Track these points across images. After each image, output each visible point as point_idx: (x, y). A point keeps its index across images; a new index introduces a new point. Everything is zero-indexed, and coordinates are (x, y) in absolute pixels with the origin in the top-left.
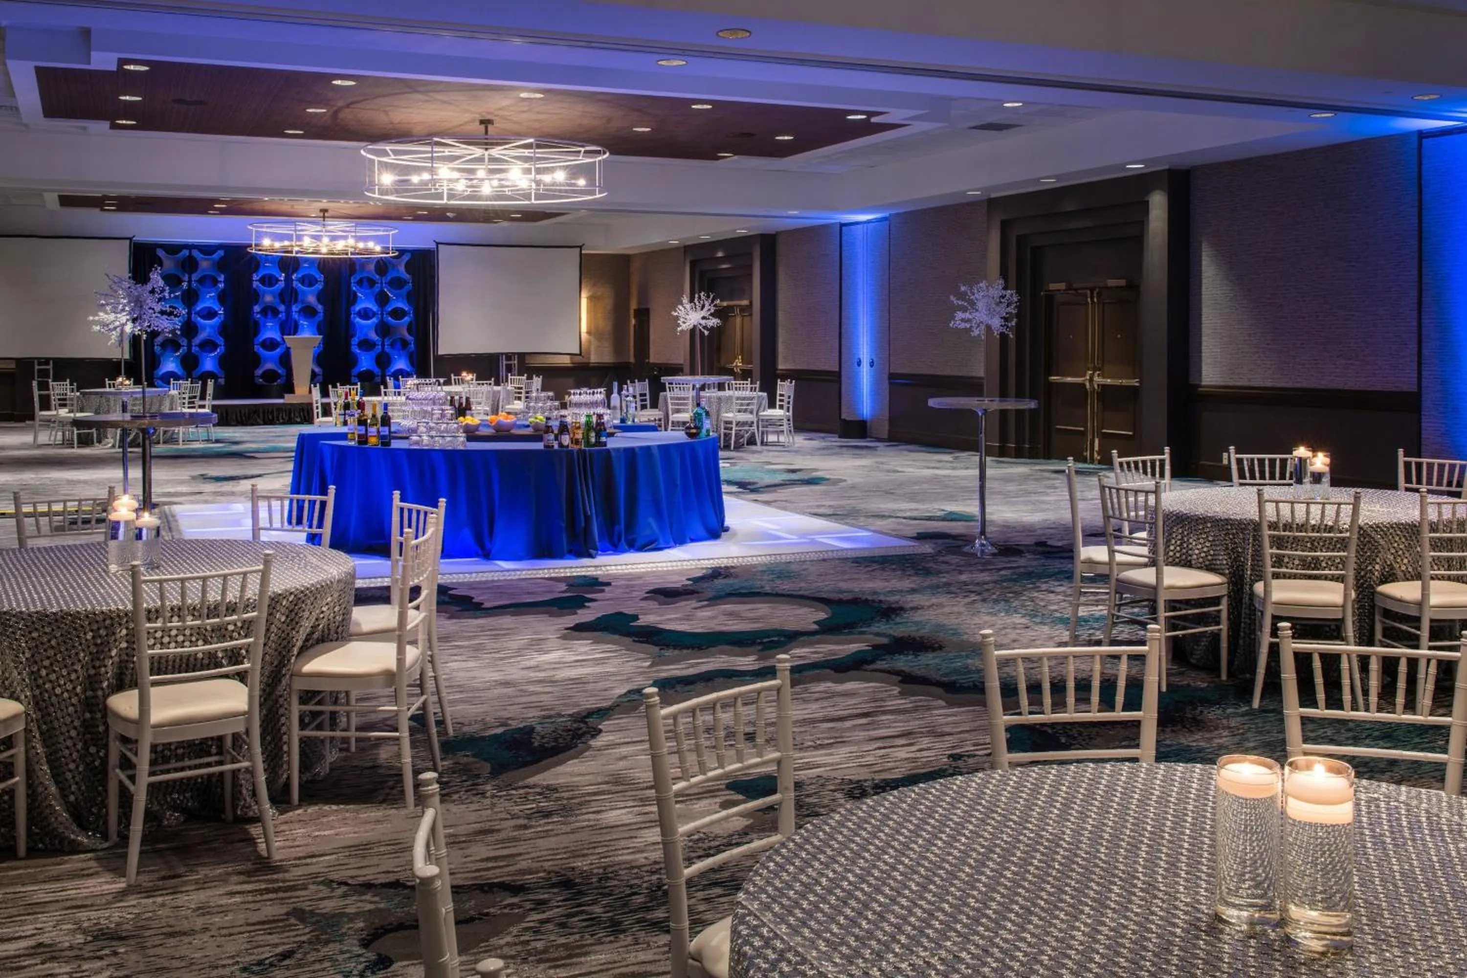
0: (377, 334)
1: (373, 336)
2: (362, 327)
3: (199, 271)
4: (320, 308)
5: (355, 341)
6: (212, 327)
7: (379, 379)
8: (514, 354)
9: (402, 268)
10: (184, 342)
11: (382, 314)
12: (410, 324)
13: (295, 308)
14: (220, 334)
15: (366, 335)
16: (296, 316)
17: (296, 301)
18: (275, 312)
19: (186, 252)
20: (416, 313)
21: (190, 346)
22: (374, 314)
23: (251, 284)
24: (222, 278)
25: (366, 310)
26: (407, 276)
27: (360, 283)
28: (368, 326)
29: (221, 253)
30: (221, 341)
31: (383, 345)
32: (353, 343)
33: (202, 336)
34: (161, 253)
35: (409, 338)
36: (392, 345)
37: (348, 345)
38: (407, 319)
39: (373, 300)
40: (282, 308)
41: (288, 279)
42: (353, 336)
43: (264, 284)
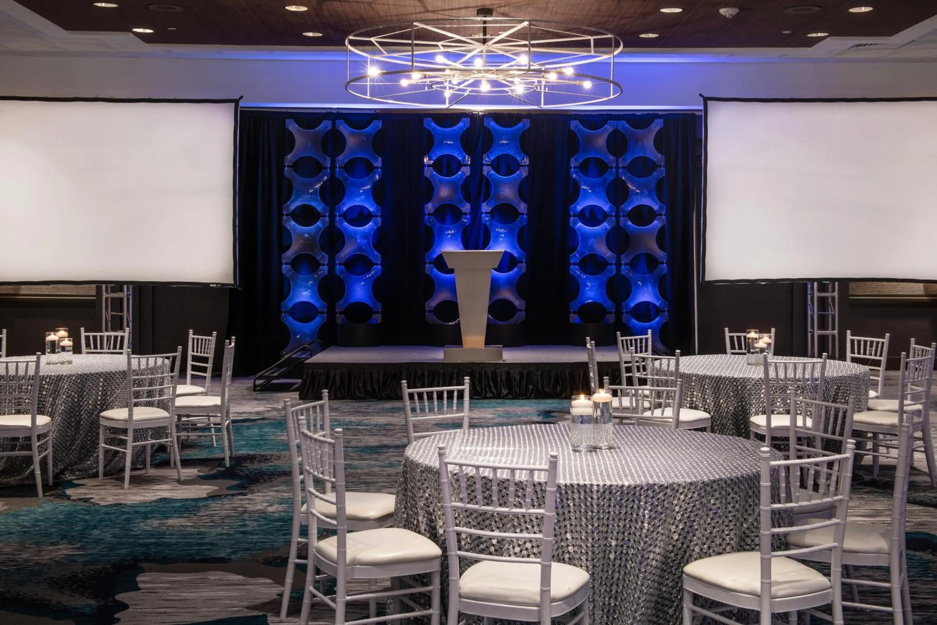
0: (610, 248)
1: (603, 250)
2: (586, 237)
3: (346, 152)
4: (523, 207)
5: (576, 257)
6: (365, 236)
7: (611, 318)
8: (833, 280)
9: (649, 142)
10: (323, 258)
11: (617, 216)
12: (661, 231)
13: (485, 208)
14: (376, 247)
15: (592, 248)
16: (486, 218)
17: (486, 198)
18: (457, 214)
19: (326, 125)
20: (671, 214)
21: (332, 265)
22: (605, 216)
23: (422, 171)
24: (378, 163)
25: (593, 209)
26: (656, 156)
27: (584, 168)
28: (596, 236)
29: (377, 124)
30: (376, 256)
31: (618, 264)
32: (572, 261)
33: (347, 251)
34: (293, 127)
35: (660, 254)
36: (633, 265)
37: (566, 264)
38: (656, 224)
39: (604, 195)
40: (467, 208)
41: (477, 166)
42: (573, 250)
43: (440, 172)
